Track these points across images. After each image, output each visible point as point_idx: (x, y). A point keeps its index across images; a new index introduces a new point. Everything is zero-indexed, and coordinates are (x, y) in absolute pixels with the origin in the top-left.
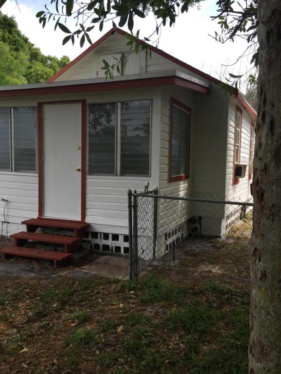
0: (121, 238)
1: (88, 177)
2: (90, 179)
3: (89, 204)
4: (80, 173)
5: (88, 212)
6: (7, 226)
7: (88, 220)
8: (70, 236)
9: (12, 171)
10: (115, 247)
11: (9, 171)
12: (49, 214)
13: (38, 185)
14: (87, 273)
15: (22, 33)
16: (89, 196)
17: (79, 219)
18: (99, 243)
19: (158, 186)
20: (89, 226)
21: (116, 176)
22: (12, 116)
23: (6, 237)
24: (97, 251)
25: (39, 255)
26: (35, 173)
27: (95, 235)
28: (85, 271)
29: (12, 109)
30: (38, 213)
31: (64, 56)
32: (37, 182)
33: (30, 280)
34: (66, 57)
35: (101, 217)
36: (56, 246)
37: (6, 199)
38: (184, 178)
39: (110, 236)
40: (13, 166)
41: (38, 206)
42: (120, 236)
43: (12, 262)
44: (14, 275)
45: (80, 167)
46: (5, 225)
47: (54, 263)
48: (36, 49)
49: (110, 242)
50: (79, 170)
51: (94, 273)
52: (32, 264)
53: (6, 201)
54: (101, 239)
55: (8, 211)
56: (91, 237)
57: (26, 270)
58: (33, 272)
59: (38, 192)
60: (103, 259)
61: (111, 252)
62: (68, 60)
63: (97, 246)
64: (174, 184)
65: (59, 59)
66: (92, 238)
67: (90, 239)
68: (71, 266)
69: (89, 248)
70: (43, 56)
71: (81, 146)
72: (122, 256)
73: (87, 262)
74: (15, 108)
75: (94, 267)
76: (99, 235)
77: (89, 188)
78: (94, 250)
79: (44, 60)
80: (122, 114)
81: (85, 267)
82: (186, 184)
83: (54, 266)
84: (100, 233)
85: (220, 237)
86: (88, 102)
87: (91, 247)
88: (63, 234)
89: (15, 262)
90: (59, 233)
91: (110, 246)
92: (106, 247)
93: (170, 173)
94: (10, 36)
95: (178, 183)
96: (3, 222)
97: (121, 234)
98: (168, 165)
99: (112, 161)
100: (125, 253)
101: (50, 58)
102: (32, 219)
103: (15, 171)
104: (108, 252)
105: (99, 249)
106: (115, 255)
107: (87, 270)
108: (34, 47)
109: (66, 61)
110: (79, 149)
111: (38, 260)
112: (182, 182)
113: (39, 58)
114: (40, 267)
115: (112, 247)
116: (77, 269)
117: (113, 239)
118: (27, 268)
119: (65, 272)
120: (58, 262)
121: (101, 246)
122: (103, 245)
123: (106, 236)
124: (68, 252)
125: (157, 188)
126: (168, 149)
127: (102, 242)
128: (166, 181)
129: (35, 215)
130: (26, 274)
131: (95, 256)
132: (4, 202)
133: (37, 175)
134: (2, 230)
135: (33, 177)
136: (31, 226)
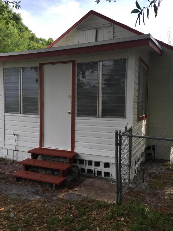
0: (102, 165)
1: (76, 118)
2: (78, 120)
3: (77, 138)
4: (70, 115)
5: (77, 144)
6: (17, 153)
7: (76, 150)
8: (62, 162)
9: (20, 114)
10: (97, 171)
11: (19, 114)
12: (47, 145)
13: (39, 124)
14: (79, 195)
15: (24, 24)
16: (77, 132)
17: (69, 149)
18: (84, 168)
19: (132, 125)
20: (77, 155)
21: (98, 117)
22: (21, 74)
23: (16, 161)
24: (83, 174)
25: (41, 179)
26: (37, 115)
27: (82, 162)
28: (77, 193)
29: (21, 69)
30: (39, 144)
31: (50, 38)
32: (39, 122)
33: (36, 203)
34: (51, 38)
35: (86, 149)
36: (53, 171)
37: (16, 133)
38: (145, 117)
39: (93, 163)
40: (22, 110)
41: (39, 139)
42: (101, 163)
43: (22, 184)
44: (24, 198)
45: (70, 111)
46: (16, 152)
47: (53, 186)
48: (33, 34)
49: (93, 168)
50: (69, 113)
51: (85, 195)
52: (36, 186)
53: (17, 135)
54: (86, 164)
55: (17, 142)
56: (78, 163)
57: (33, 193)
58: (38, 194)
59: (39, 129)
60: (88, 181)
61: (94, 175)
62: (53, 41)
63: (83, 170)
64: (140, 123)
65: (47, 40)
66: (80, 164)
67: (77, 164)
68: (66, 189)
69: (77, 172)
70: (37, 38)
71: (71, 95)
72: (103, 178)
73: (77, 184)
74: (23, 68)
75: (83, 189)
76: (85, 162)
77: (77, 126)
78: (80, 173)
79: (38, 41)
80: (103, 70)
81: (76, 189)
82: (145, 122)
83: (53, 188)
84: (86, 161)
85: (169, 161)
86: (77, 62)
87: (79, 170)
88: (57, 160)
89: (24, 184)
90: (54, 159)
91: (93, 171)
92: (90, 171)
93: (138, 114)
94: (17, 25)
95: (141, 122)
96: (14, 150)
97: (102, 162)
98: (137, 108)
99: (96, 106)
100: (104, 176)
101: (41, 40)
102: (35, 149)
103: (23, 114)
104: (92, 175)
105: (85, 173)
106: (97, 178)
107: (78, 192)
108: (32, 33)
109: (52, 41)
110: (70, 97)
111: (41, 183)
112: (143, 121)
113: (34, 39)
114: (43, 189)
115: (95, 171)
116: (71, 191)
117: (95, 165)
118: (33, 190)
119: (63, 195)
120: (56, 186)
121: (86, 170)
122: (88, 170)
123: (90, 163)
124: (63, 176)
125: (132, 127)
126: (137, 97)
127: (87, 167)
128: (136, 121)
129: (37, 146)
130: (33, 197)
131: (82, 178)
132: (15, 136)
133: (39, 116)
134: (13, 156)
135: (36, 118)
136: (35, 154)
